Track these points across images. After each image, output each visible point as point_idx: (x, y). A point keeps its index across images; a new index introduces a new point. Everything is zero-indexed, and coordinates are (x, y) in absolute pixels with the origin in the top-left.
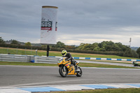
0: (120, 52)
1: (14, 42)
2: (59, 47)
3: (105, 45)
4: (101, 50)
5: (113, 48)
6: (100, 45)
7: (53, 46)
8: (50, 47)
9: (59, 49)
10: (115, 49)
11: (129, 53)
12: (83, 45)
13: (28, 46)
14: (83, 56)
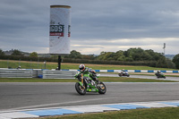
0: (151, 62)
1: (16, 52)
2: (73, 57)
3: (132, 53)
4: (127, 60)
5: (143, 57)
6: (126, 53)
7: (66, 56)
8: (62, 58)
9: (73, 59)
10: (145, 58)
11: (163, 62)
12: (104, 54)
13: (33, 58)
14: (105, 68)
